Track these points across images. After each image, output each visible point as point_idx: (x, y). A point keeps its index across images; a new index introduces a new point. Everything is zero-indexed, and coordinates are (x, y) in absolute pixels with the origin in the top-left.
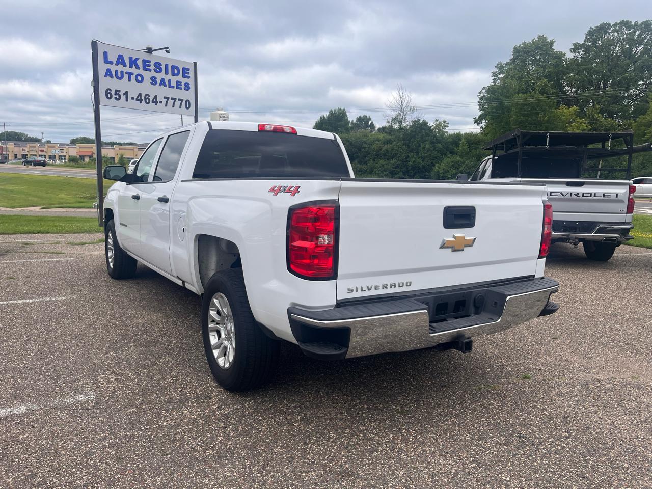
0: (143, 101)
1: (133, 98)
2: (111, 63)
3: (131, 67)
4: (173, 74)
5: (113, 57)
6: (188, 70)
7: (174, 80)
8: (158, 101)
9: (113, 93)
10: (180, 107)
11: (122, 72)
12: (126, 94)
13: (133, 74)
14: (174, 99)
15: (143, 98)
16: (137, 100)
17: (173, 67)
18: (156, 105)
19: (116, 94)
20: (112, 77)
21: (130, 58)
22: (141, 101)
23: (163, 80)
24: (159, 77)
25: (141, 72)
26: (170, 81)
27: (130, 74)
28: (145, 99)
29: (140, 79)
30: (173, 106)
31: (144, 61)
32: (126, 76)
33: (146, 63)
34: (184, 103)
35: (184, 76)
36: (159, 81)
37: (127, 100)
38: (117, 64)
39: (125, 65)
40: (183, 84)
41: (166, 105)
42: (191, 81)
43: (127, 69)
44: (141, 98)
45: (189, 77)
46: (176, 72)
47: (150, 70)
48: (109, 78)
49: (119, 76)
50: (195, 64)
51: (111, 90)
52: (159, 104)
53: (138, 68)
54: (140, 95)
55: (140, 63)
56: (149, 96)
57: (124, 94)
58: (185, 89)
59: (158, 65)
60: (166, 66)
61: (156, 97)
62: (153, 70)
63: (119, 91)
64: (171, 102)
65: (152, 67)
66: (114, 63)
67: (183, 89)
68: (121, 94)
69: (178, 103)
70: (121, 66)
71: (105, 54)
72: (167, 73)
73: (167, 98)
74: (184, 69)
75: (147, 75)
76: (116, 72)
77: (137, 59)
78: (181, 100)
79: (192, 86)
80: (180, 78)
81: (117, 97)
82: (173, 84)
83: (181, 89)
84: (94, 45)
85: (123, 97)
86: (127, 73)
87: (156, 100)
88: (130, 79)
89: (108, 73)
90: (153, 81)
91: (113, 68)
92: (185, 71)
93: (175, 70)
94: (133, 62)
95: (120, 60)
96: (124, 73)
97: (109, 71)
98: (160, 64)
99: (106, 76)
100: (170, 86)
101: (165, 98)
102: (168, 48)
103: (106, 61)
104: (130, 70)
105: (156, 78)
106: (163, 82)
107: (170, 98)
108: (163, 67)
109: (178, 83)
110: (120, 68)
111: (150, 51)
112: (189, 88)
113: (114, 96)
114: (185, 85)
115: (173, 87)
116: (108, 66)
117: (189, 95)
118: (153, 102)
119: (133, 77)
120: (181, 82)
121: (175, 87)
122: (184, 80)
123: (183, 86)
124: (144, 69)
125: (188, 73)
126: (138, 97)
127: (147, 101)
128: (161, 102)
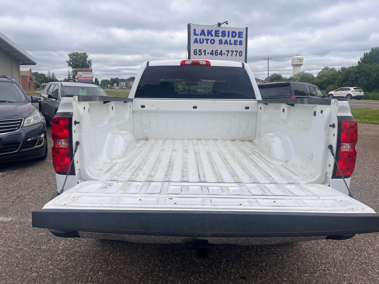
0: (214, 55)
1: (208, 53)
2: (197, 35)
3: (208, 35)
4: (233, 37)
5: (198, 32)
6: (242, 32)
7: (233, 40)
8: (223, 53)
9: (198, 51)
10: (236, 56)
11: (203, 39)
12: (205, 51)
13: (209, 39)
14: (232, 51)
15: (214, 52)
16: (211, 54)
17: (233, 32)
18: (222, 56)
19: (199, 52)
20: (197, 43)
21: (208, 31)
22: (213, 54)
23: (226, 41)
24: (224, 39)
25: (214, 38)
26: (230, 41)
27: (207, 40)
28: (215, 53)
29: (213, 42)
30: (232, 55)
31: (216, 31)
32: (205, 41)
33: (217, 32)
34: (238, 53)
35: (239, 37)
36: (223, 42)
37: (205, 55)
38: (200, 35)
39: (205, 35)
40: (238, 42)
41: (227, 55)
42: (243, 40)
43: (206, 37)
44: (213, 52)
45: (242, 37)
46: (234, 35)
47: (219, 36)
48: (196, 43)
49: (202, 41)
50: (247, 28)
51: (196, 50)
52: (223, 55)
53: (212, 35)
54: (212, 51)
55: (213, 33)
56: (217, 51)
57: (204, 52)
58: (239, 44)
59: (224, 33)
60: (229, 32)
61: (221, 51)
62: (220, 36)
63: (201, 50)
64: (230, 53)
65: (220, 34)
66: (199, 35)
67: (238, 45)
68: (202, 51)
69: (234, 53)
70: (203, 36)
71: (195, 30)
72: (229, 36)
73: (228, 51)
74: (239, 33)
75: (217, 39)
76: (200, 39)
77: (212, 31)
78: (237, 52)
79: (244, 42)
80: (237, 38)
81: (200, 53)
82: (232, 42)
83: (237, 44)
84: (189, 26)
85: (203, 53)
86: (206, 39)
87: (222, 52)
88: (207, 43)
89: (196, 41)
90: (221, 42)
91: (198, 37)
92: (240, 34)
93: (234, 34)
94: (210, 33)
95: (203, 33)
96: (204, 39)
97: (196, 40)
98: (225, 32)
99: (194, 43)
100: (230, 44)
101: (227, 51)
102: (227, 21)
103: (195, 34)
104: (208, 38)
105: (222, 40)
106: (226, 42)
107: (230, 51)
108: (227, 33)
109: (235, 42)
110: (202, 37)
111: (219, 25)
112: (242, 44)
113: (198, 53)
114: (239, 42)
115: (232, 44)
116: (196, 37)
117: (242, 48)
118: (220, 54)
119: (209, 41)
120: (237, 41)
121: (233, 44)
122: (239, 39)
123: (238, 43)
124: (216, 36)
125: (242, 35)
126: (211, 52)
127: (216, 54)
128: (224, 54)
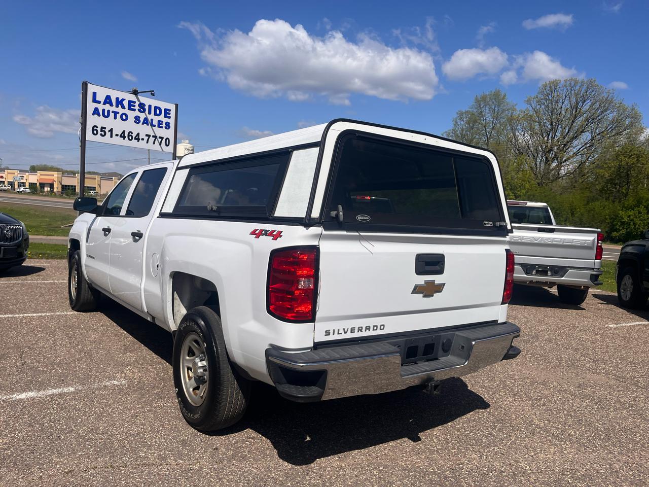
0: (127, 138)
1: (117, 135)
2: (99, 102)
3: (117, 106)
4: (155, 114)
5: (101, 97)
6: (170, 110)
7: (156, 119)
8: (140, 138)
9: (99, 129)
10: (160, 144)
11: (109, 111)
12: (111, 131)
13: (118, 113)
14: (155, 137)
15: (126, 135)
16: (121, 136)
17: (156, 108)
18: (138, 141)
19: (101, 131)
20: (99, 115)
22: (124, 137)
23: (146, 119)
24: (142, 116)
25: (126, 111)
26: (152, 120)
27: (116, 113)
28: (129, 136)
29: (124, 117)
30: (154, 143)
31: (130, 102)
32: (112, 115)
33: (131, 104)
34: (164, 140)
35: (165, 116)
36: (142, 120)
37: (111, 137)
38: (104, 104)
39: (111, 105)
40: (164, 123)
41: (147, 142)
42: (172, 121)
43: (114, 108)
44: (124, 134)
45: (169, 117)
46: (158, 112)
47: (134, 110)
48: (96, 115)
49: (106, 114)
50: (177, 105)
51: (97, 127)
52: (140, 141)
53: (123, 107)
54: (124, 132)
55: (126, 103)
56: (132, 133)
57: (109, 131)
58: (166, 128)
59: (142, 106)
61: (138, 134)
62: (137, 110)
63: (105, 128)
64: (152, 139)
65: (137, 107)
66: (102, 102)
67: (164, 128)
68: (107, 130)
69: (158, 140)
70: (108, 105)
71: (94, 94)
72: (150, 113)
73: (149, 136)
74: (166, 110)
75: (132, 115)
76: (104, 110)
77: (123, 100)
78: (162, 138)
79: (172, 125)
80: (161, 118)
81: (103, 133)
82: (155, 123)
83: (162, 127)
85: (108, 134)
86: (113, 112)
88: (115, 118)
89: (96, 111)
90: (137, 120)
91: (101, 107)
92: (167, 112)
94: (119, 102)
95: (108, 100)
96: (111, 112)
97: (96, 109)
98: (144, 105)
99: (93, 114)
100: (152, 125)
101: (147, 135)
102: (153, 91)
103: (95, 101)
104: (116, 110)
105: (139, 117)
106: (146, 121)
107: (151, 136)
108: (147, 108)
109: (160, 123)
110: (107, 107)
111: (136, 92)
112: (169, 127)
113: (99, 133)
114: (166, 124)
115: (155, 126)
116: (96, 105)
117: (169, 134)
118: (135, 139)
119: (118, 116)
120: (162, 122)
121: (157, 126)
122: (165, 120)
123: (164, 125)
124: (129, 109)
125: (169, 114)
126: (122, 134)
127: (130, 138)
128: (143, 139)
